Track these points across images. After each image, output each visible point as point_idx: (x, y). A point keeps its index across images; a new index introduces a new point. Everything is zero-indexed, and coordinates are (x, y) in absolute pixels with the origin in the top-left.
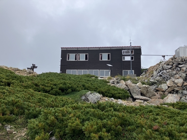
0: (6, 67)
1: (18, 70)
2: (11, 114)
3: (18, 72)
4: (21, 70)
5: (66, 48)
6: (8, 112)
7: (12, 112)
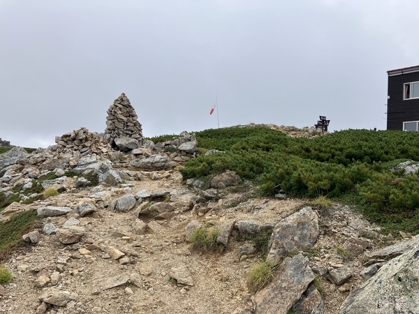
0: (275, 126)
1: (294, 129)
2: (250, 171)
3: (293, 132)
4: (300, 130)
5: (399, 70)
6: (247, 169)
7: (251, 169)
